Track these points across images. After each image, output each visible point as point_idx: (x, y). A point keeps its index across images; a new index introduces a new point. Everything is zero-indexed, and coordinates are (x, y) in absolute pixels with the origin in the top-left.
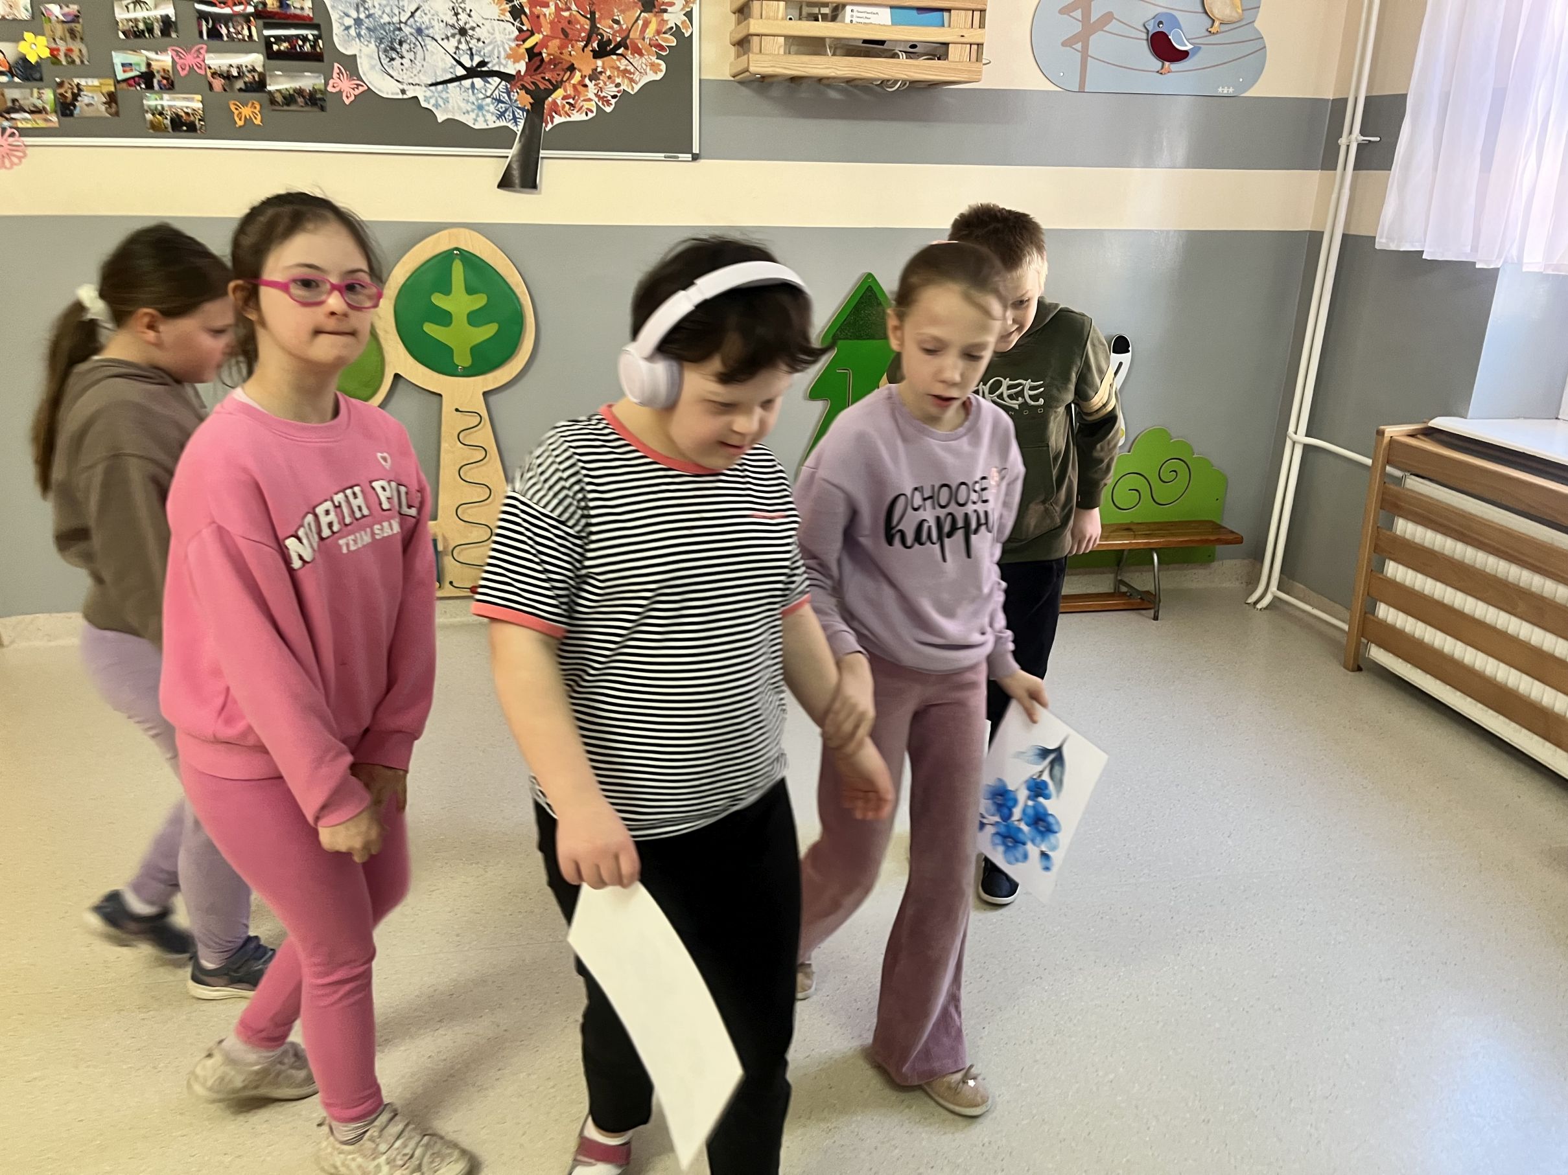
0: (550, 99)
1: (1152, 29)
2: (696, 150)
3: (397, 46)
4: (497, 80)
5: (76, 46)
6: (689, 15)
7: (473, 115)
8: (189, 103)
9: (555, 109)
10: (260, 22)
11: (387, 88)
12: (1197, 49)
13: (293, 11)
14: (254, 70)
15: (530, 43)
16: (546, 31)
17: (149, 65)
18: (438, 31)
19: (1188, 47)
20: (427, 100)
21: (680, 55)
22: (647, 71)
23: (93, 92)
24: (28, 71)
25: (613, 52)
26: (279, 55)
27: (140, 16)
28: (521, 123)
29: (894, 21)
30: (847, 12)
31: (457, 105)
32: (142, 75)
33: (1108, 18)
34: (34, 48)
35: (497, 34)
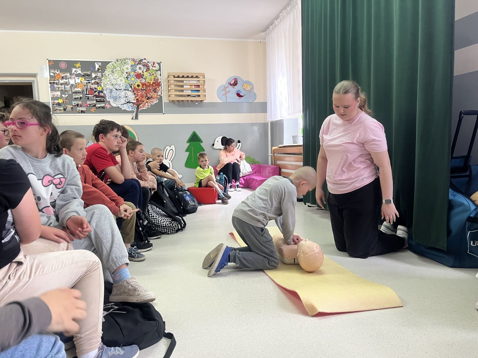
1: (237, 92)
2: (164, 113)
3: (116, 99)
4: (131, 103)
5: (67, 101)
6: (162, 93)
7: (128, 109)
8: (84, 109)
9: (141, 107)
10: (95, 97)
11: (114, 105)
12: (245, 95)
13: (100, 95)
14: (94, 103)
15: (137, 98)
16: (139, 96)
17: (78, 103)
18: (122, 97)
19: (243, 95)
20: (121, 107)
21: (160, 99)
22: (155, 101)
23: (69, 107)
24: (59, 104)
25: (150, 99)
26: (98, 101)
27: (77, 97)
28: (135, 110)
29: (191, 92)
30: (184, 91)
31: (125, 107)
32: (77, 105)
33: (229, 91)
34: (60, 101)
35: (132, 97)
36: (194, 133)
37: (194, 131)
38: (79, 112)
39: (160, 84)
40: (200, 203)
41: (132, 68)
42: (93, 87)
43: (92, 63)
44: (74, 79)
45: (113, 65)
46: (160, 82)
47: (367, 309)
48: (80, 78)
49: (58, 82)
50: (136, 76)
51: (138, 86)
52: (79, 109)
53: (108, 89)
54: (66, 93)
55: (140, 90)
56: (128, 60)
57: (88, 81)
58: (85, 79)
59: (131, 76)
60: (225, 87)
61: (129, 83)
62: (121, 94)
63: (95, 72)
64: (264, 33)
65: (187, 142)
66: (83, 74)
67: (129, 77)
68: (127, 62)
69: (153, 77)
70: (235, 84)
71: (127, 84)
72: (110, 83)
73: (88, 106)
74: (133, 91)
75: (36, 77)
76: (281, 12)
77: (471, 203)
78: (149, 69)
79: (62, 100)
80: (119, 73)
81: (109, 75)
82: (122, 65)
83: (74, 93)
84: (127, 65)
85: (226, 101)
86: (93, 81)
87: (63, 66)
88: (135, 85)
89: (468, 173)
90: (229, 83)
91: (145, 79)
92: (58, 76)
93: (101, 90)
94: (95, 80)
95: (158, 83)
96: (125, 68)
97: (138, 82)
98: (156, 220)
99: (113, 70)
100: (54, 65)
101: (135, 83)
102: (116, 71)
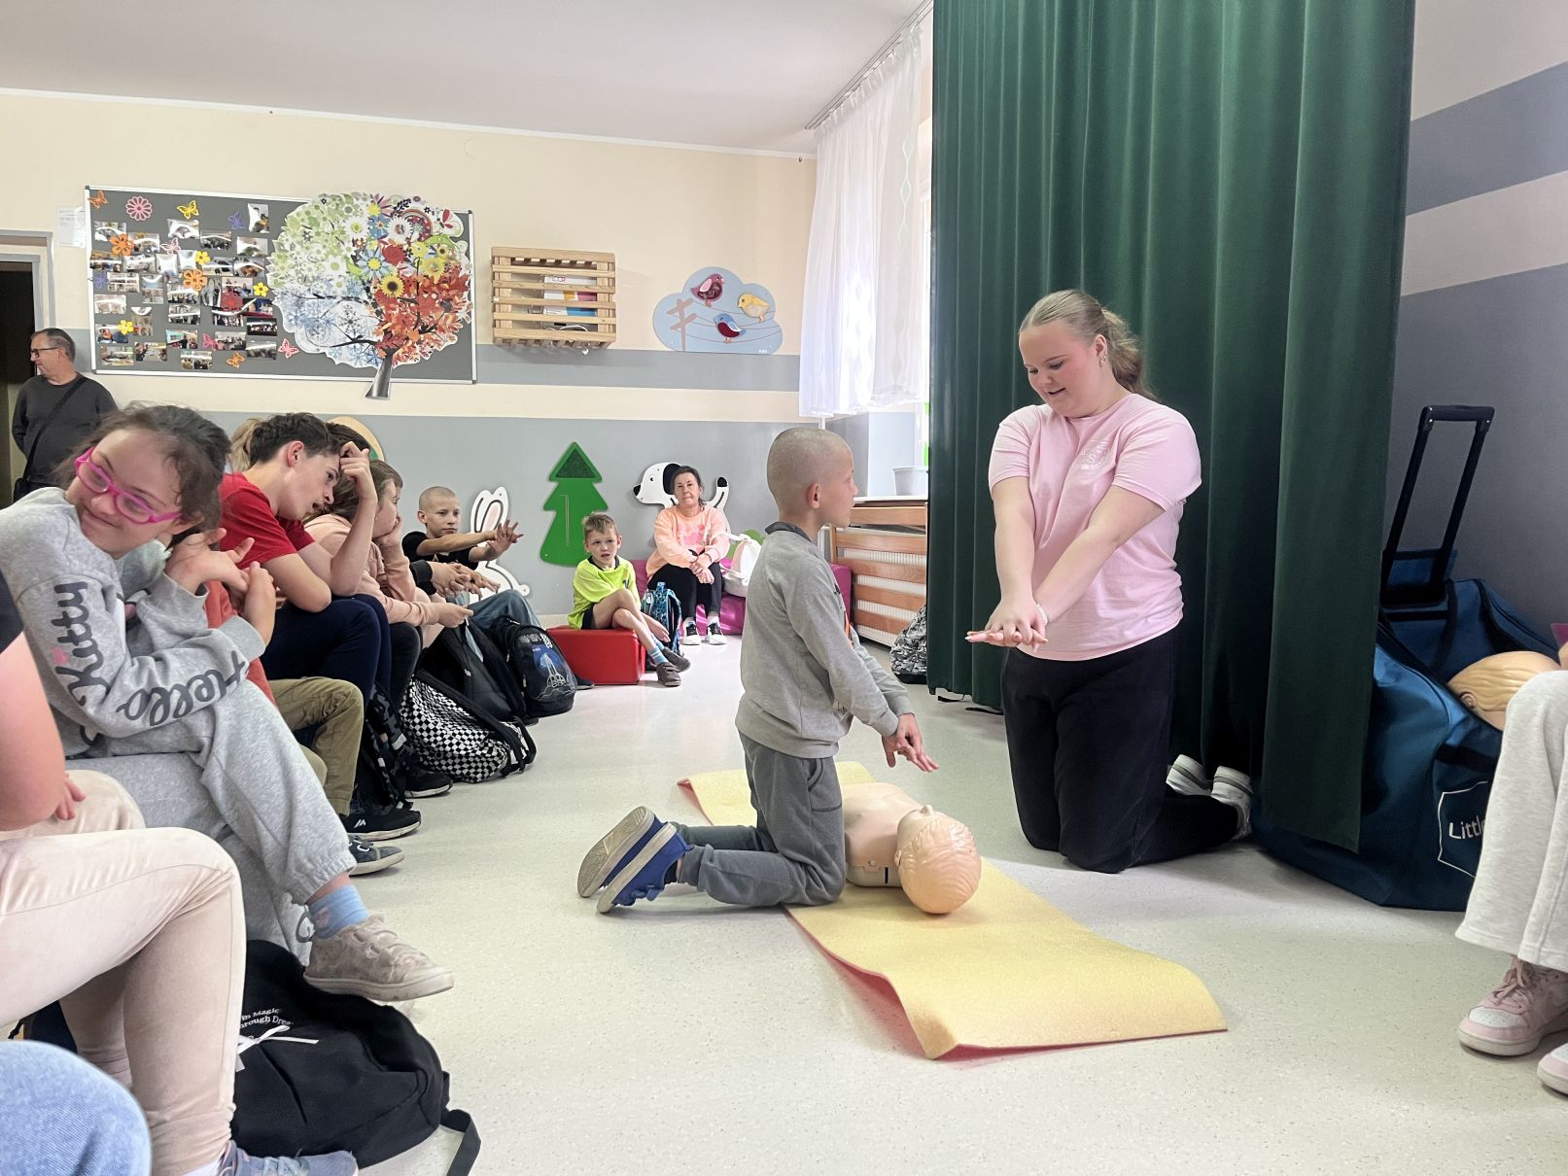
0: (396, 354)
1: (718, 321)
2: (474, 378)
3: (315, 328)
4: (368, 344)
5: (148, 326)
6: (469, 314)
7: (354, 362)
8: (204, 357)
9: (398, 358)
10: (245, 317)
11: (309, 348)
12: (744, 331)
13: (262, 312)
14: (240, 340)
15: (385, 327)
16: (394, 321)
17: (185, 337)
19: (739, 330)
20: (330, 353)
21: (465, 332)
22: (447, 340)
23: (154, 349)
24: (120, 339)
25: (429, 331)
26: (254, 333)
27: (181, 315)
28: (380, 365)
29: (569, 314)
30: (545, 310)
31: (346, 356)
32: (181, 342)
33: (694, 316)
34: (126, 328)
35: (368, 323)
36: (575, 451)
37: (575, 443)
38: (186, 368)
39: (466, 284)
40: (584, 681)
41: (371, 227)
42: (237, 285)
43: (239, 207)
44: (175, 256)
45: (308, 213)
46: (466, 277)
47: (1112, 1036)
48: (196, 253)
49: (120, 262)
50: (384, 252)
51: (392, 286)
52: (189, 356)
53: (290, 294)
54: (147, 301)
55: (399, 300)
56: (361, 201)
57: (221, 263)
58: (212, 259)
59: (367, 255)
60: (679, 301)
61: (360, 277)
62: (332, 310)
63: (247, 235)
64: (812, 131)
65: (551, 479)
66: (206, 242)
67: (363, 256)
68: (357, 206)
69: (441, 261)
70: (714, 293)
71: (355, 279)
72: (297, 272)
73: (221, 346)
74: (375, 305)
75: (45, 245)
76: (868, 66)
77: (1450, 702)
78: (429, 231)
79: (130, 323)
80: (326, 241)
81: (292, 247)
82: (338, 215)
83: (173, 301)
84: (356, 215)
85: (684, 346)
86: (239, 266)
87: (139, 211)
88: (379, 282)
89: (1443, 607)
90: (692, 290)
91: (417, 265)
92: (122, 245)
93: (264, 295)
94: (246, 260)
95: (458, 279)
96: (347, 226)
97: (392, 273)
98: (436, 736)
99: (307, 230)
100: (108, 206)
101: (383, 277)
102: (318, 234)
